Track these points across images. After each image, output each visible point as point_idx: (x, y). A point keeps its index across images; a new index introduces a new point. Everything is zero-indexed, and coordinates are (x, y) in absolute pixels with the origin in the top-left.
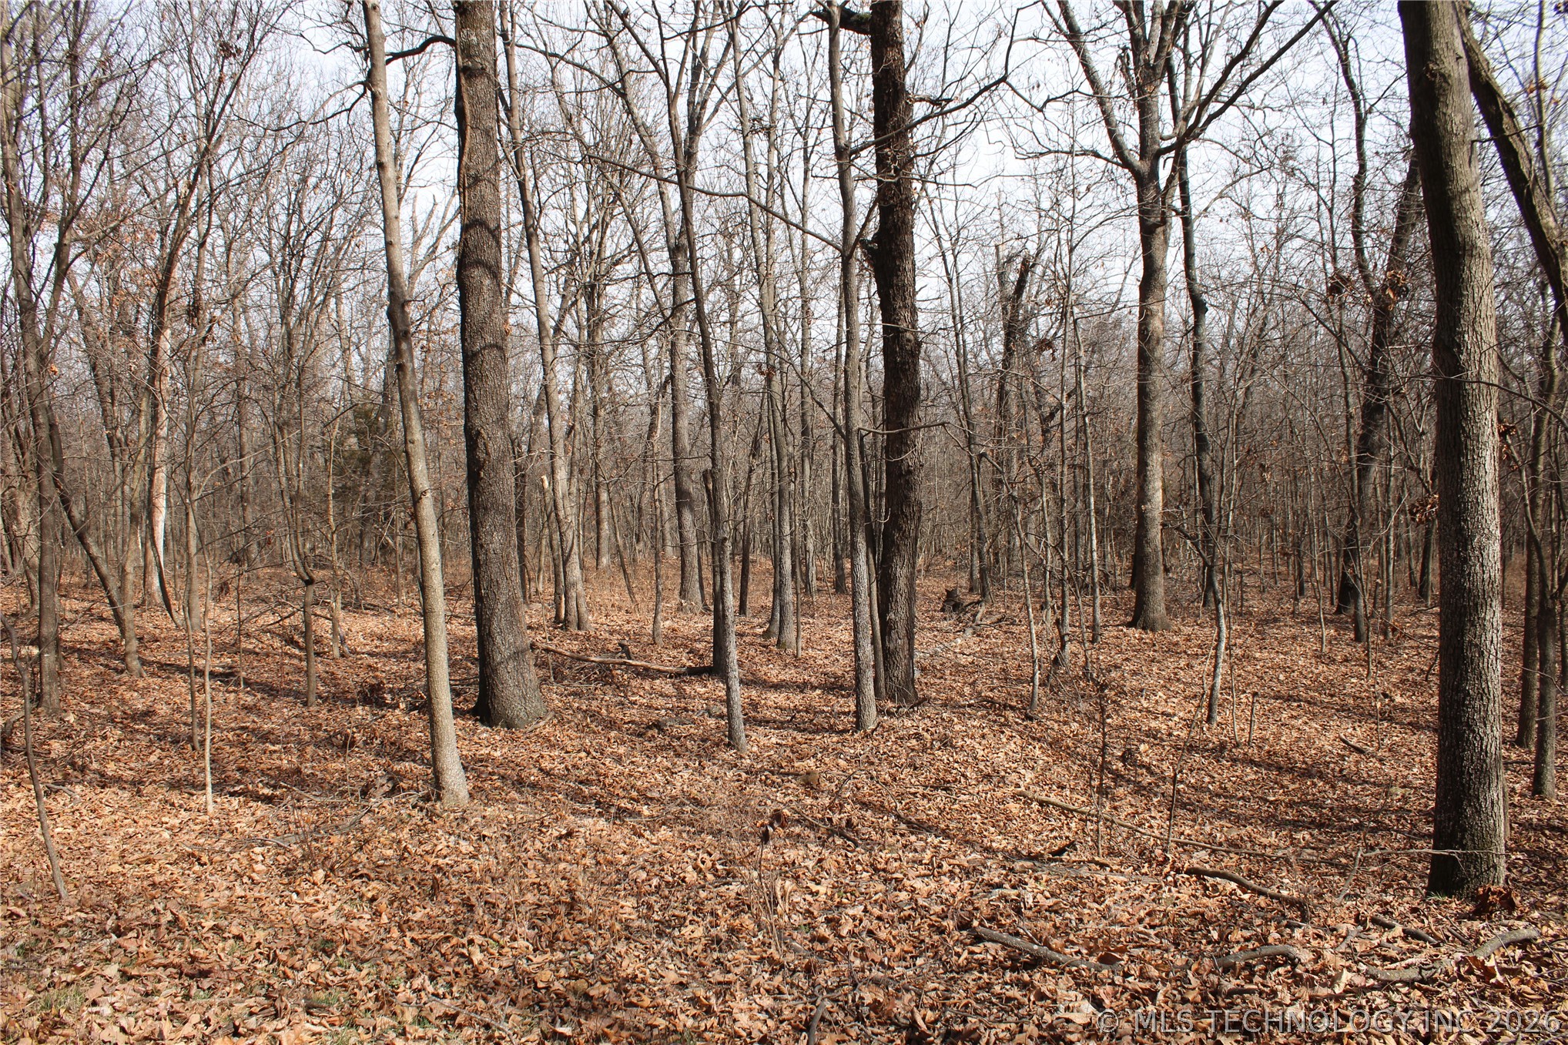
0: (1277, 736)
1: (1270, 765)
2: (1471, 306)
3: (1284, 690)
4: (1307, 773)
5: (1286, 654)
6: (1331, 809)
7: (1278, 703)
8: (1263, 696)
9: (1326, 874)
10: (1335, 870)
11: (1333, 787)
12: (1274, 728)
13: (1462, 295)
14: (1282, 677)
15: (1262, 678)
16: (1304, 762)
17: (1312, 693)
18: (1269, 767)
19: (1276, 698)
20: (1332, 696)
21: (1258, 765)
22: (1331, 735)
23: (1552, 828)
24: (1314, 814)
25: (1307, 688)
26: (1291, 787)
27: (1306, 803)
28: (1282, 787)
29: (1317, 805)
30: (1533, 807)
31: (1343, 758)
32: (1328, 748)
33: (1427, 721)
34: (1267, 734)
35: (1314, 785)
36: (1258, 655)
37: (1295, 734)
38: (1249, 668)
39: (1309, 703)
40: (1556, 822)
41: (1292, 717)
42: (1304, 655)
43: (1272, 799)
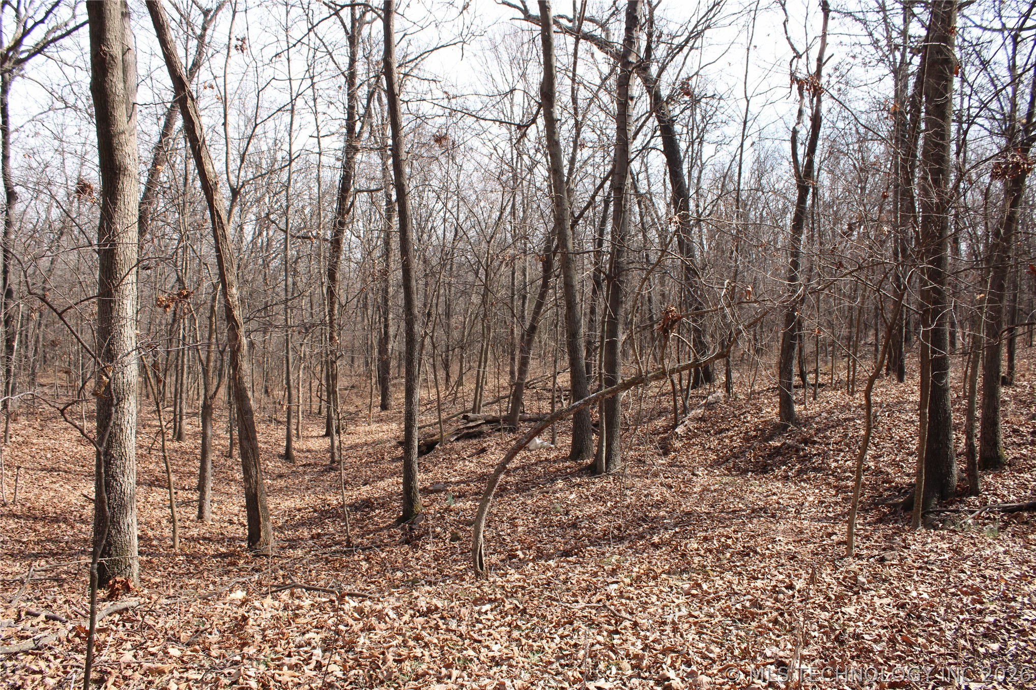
0: (37, 497)
1: (28, 516)
2: (123, 206)
3: (49, 464)
4: (56, 520)
5: (55, 440)
6: (67, 542)
7: (43, 474)
8: (33, 469)
9: (49, 587)
10: (55, 584)
11: (73, 528)
12: (36, 491)
13: (117, 199)
14: (49, 456)
15: (34, 457)
16: (56, 513)
17: (69, 465)
18: (27, 518)
19: (42, 470)
20: (83, 466)
21: (19, 517)
22: (78, 493)
23: (204, 539)
24: (53, 547)
25: (66, 462)
26: (42, 530)
27: (49, 540)
28: (35, 531)
29: (55, 541)
30: (196, 527)
31: (83, 507)
32: (74, 501)
33: (145, 479)
34: (31, 496)
35: (59, 527)
36: (35, 441)
37: (52, 494)
38: (26, 451)
39: (66, 472)
40: (207, 535)
41: (53, 482)
42: (70, 440)
43: (25, 540)
